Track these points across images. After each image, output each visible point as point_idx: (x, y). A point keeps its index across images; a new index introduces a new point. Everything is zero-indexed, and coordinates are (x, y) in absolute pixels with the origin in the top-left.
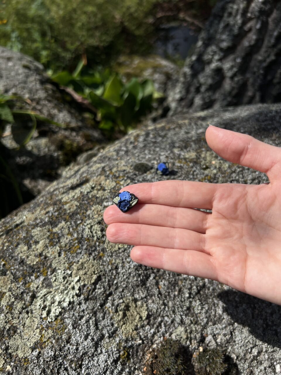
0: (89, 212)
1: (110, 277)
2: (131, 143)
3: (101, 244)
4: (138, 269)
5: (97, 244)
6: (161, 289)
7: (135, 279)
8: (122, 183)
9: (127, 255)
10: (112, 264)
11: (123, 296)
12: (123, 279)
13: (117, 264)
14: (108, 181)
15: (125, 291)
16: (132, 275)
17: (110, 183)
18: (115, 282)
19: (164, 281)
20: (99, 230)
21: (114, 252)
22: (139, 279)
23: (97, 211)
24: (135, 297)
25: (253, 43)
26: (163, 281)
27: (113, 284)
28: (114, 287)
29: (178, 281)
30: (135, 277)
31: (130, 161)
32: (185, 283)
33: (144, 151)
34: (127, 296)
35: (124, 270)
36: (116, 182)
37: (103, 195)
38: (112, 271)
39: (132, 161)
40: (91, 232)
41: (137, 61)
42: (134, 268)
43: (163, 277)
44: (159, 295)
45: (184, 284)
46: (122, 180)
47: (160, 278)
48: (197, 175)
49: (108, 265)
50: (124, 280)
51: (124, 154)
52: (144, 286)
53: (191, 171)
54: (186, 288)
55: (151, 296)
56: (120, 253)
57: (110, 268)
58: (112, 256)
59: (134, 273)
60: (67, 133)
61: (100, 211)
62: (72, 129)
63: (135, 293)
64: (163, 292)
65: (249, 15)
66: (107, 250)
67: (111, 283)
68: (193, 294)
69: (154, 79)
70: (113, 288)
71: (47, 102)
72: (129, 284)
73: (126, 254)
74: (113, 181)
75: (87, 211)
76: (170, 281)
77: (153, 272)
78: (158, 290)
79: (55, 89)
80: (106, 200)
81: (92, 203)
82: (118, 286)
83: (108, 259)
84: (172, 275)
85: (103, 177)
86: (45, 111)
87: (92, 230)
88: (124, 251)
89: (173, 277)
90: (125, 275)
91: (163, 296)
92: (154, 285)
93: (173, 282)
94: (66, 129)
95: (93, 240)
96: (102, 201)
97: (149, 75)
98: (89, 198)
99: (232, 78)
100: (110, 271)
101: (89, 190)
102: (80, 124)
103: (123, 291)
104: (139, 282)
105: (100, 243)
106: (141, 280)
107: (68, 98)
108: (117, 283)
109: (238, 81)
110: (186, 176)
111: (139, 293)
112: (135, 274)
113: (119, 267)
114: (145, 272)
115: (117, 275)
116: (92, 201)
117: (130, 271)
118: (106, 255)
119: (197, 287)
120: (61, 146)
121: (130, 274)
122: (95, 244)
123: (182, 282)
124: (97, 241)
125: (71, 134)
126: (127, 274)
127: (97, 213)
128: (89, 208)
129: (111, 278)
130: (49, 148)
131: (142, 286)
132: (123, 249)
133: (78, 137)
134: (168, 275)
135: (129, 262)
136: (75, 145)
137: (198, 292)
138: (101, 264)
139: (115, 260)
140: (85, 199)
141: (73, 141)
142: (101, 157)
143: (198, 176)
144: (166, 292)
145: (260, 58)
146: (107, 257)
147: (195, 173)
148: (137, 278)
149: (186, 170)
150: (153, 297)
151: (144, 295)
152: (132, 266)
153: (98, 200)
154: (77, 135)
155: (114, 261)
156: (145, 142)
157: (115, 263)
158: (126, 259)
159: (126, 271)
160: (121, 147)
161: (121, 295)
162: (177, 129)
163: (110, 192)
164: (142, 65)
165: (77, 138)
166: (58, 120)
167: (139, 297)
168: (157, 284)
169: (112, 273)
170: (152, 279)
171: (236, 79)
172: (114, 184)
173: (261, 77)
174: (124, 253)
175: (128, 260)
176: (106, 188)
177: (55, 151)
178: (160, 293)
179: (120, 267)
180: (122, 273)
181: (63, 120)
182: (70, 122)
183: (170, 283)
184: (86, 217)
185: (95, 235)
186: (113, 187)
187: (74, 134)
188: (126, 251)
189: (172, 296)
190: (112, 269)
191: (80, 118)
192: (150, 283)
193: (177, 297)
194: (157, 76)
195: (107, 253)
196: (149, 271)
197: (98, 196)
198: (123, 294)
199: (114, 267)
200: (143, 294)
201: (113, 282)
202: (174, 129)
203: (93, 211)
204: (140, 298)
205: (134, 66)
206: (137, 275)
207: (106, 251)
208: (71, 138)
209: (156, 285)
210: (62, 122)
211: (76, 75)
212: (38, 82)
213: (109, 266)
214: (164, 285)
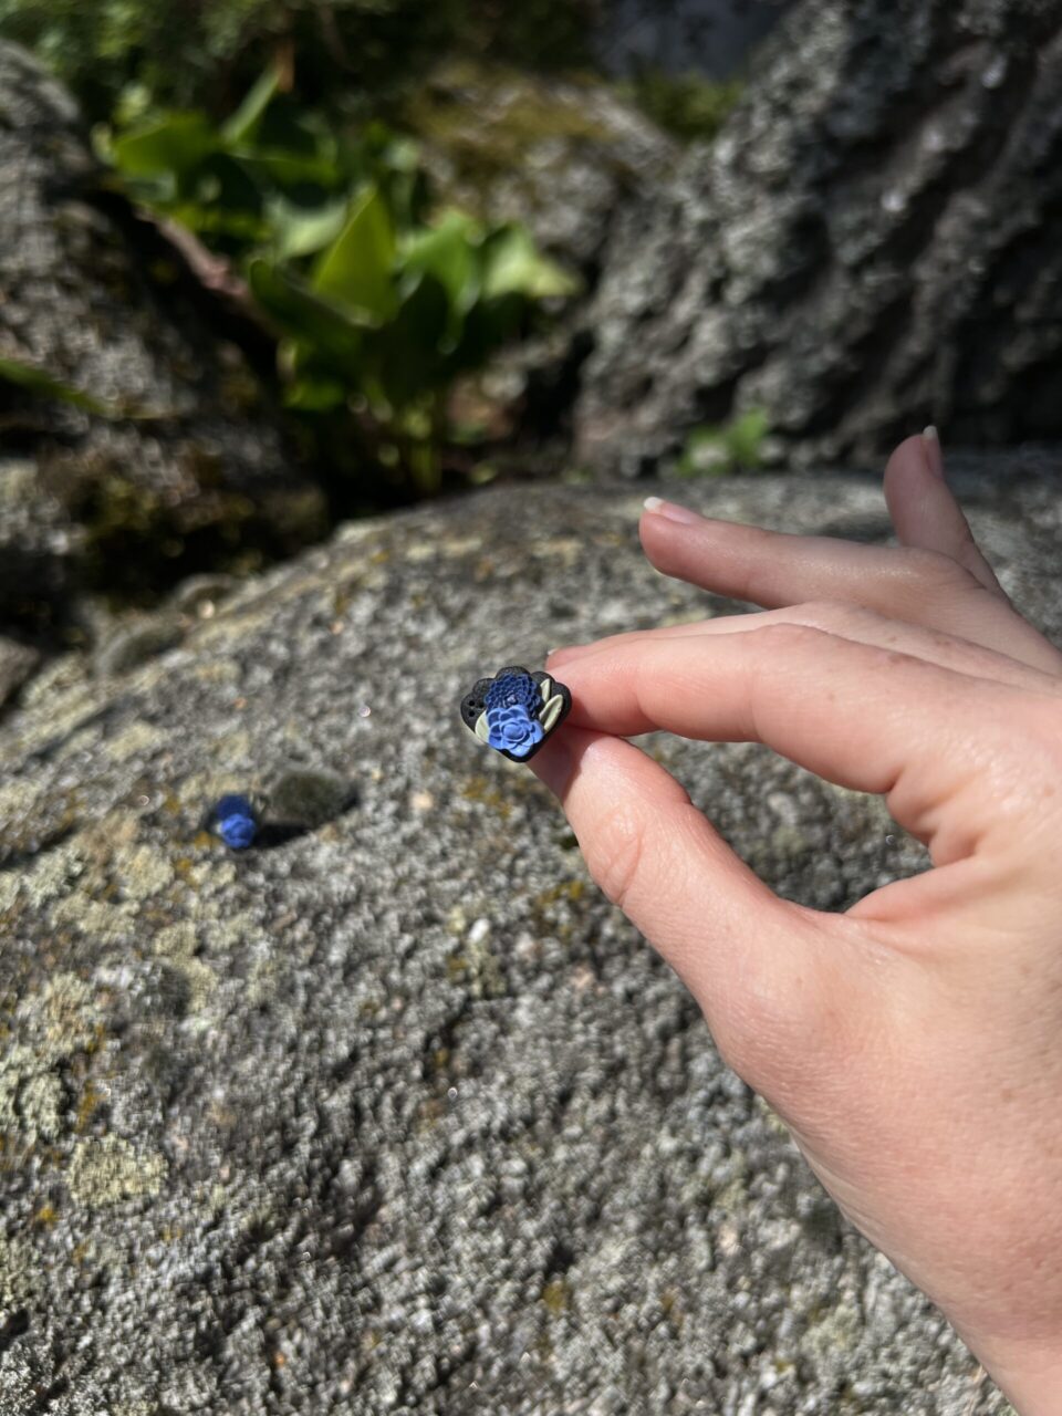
0: (27, 1008)
1: (65, 1318)
2: (318, 622)
3: (53, 1168)
4: (192, 1293)
5: (37, 1163)
6: (283, 1371)
7: (174, 1333)
8: (198, 874)
9: (152, 1233)
10: (85, 1265)
11: (113, 1397)
12: (119, 1332)
13: (105, 1268)
14: (145, 850)
15: (122, 1378)
16: (161, 1315)
17: (152, 865)
18: (86, 1340)
19: (303, 1338)
20: (52, 1106)
21: (101, 1207)
22: (191, 1334)
23: (64, 1008)
24: (165, 1401)
25: (960, 142)
26: (298, 1337)
27: (73, 1350)
28: (79, 1363)
29: (363, 1332)
30: (176, 1324)
31: (278, 737)
32: (390, 1342)
33: (351, 690)
34: (129, 1399)
35: (130, 1295)
36: (174, 863)
37: (107, 928)
38: (77, 1295)
39: (282, 744)
40: (18, 1109)
41: (513, 96)
42: (172, 1289)
43: (297, 1319)
44: (272, 1396)
45: (383, 1347)
46: (206, 857)
47: (284, 1324)
48: (527, 872)
49: (68, 1264)
50: (125, 1337)
51: (270, 684)
52: (209, 1360)
53: (506, 849)
54: (392, 1367)
55: (238, 1397)
56: (123, 1215)
57: (70, 1282)
58: (87, 1227)
59: (172, 1310)
60: (122, 446)
61: (78, 1007)
62: (150, 430)
63: (164, 1385)
64: (289, 1383)
65: (964, 21)
66: (75, 1196)
67: (66, 1343)
68: (415, 1388)
69: (566, 187)
70: (71, 1368)
71: (54, 293)
72: (144, 1354)
73: (147, 1224)
74: (163, 856)
75: (21, 993)
76: (328, 1337)
77: (258, 1301)
78: (267, 1373)
79: (104, 225)
80: (109, 958)
81: (50, 959)
82: (95, 1356)
83: (69, 1239)
84: (341, 1312)
85: (129, 826)
86: (41, 336)
87: (23, 1100)
88: (141, 1212)
89: (342, 1321)
90: (131, 1317)
91: (287, 1396)
92: (252, 1354)
93: (339, 1340)
94: (120, 426)
95: (21, 1143)
96: (96, 955)
97: (547, 169)
98: (45, 933)
99: (856, 271)
100: (70, 1293)
101: (52, 890)
102: (187, 403)
103: (114, 1377)
104: (190, 1346)
105: (47, 1160)
106: (199, 1335)
107: (162, 271)
108: (92, 1346)
109: (879, 288)
110: (482, 873)
111: (182, 1386)
112: (177, 1315)
113: (109, 1279)
114: (223, 1304)
115: (99, 1313)
116: (55, 948)
117: (154, 1298)
118: (64, 1221)
119: (438, 1360)
120: (85, 506)
121: (153, 1311)
122: (28, 1162)
123: (378, 1341)
124: (36, 1150)
125: (138, 453)
126: (139, 1313)
127: (62, 1015)
128: (33, 982)
129: (70, 1323)
130: (33, 507)
131: (200, 1360)
132: (139, 1204)
133: (168, 465)
134: (320, 1313)
135: (156, 1264)
136: (148, 503)
137: (442, 1378)
138: (35, 1257)
139: (99, 1250)
140: (32, 929)
141: (143, 484)
142: (173, 675)
143: (532, 879)
144: (300, 1383)
145: (978, 210)
146: (67, 1229)
147: (521, 864)
148: (181, 1330)
149: (491, 838)
150: (244, 1403)
151: (205, 1396)
152: (166, 1282)
153: (80, 951)
154: (168, 455)
155: (91, 1254)
156: (377, 631)
157: (94, 1262)
158: (144, 1247)
159: (138, 1298)
160: (267, 637)
161: (106, 1394)
162: (520, 588)
163: (137, 916)
164: (526, 116)
165: (162, 471)
166: (95, 381)
167: (182, 1404)
168: (269, 1347)
169: (77, 1307)
170: (251, 1330)
171: (870, 279)
172: (164, 872)
173: (971, 290)
174: (142, 1220)
175: (153, 1252)
176: (127, 891)
177: (58, 524)
178: (275, 1385)
179: (114, 1280)
180: (120, 1308)
181: (116, 382)
182: (144, 397)
183: (324, 1344)
184: (10, 1028)
185: (30, 1122)
186: (157, 887)
187: (154, 450)
188: (149, 1214)
189: (325, 1397)
190: (79, 1287)
191: (195, 374)
192: (238, 1345)
193: (344, 1404)
194: (579, 177)
195: (70, 1211)
196: (241, 1297)
197: (82, 926)
198: (112, 1389)
199: (89, 1278)
200: (202, 1389)
201: (78, 1339)
202: (508, 582)
203: (48, 1003)
204: (186, 1407)
205: (495, 116)
206: (183, 1316)
207: (69, 1199)
208: (137, 470)
209: (260, 1354)
210: (111, 393)
211: (237, 131)
212: (31, 193)
213: (71, 1270)
214: (299, 1351)
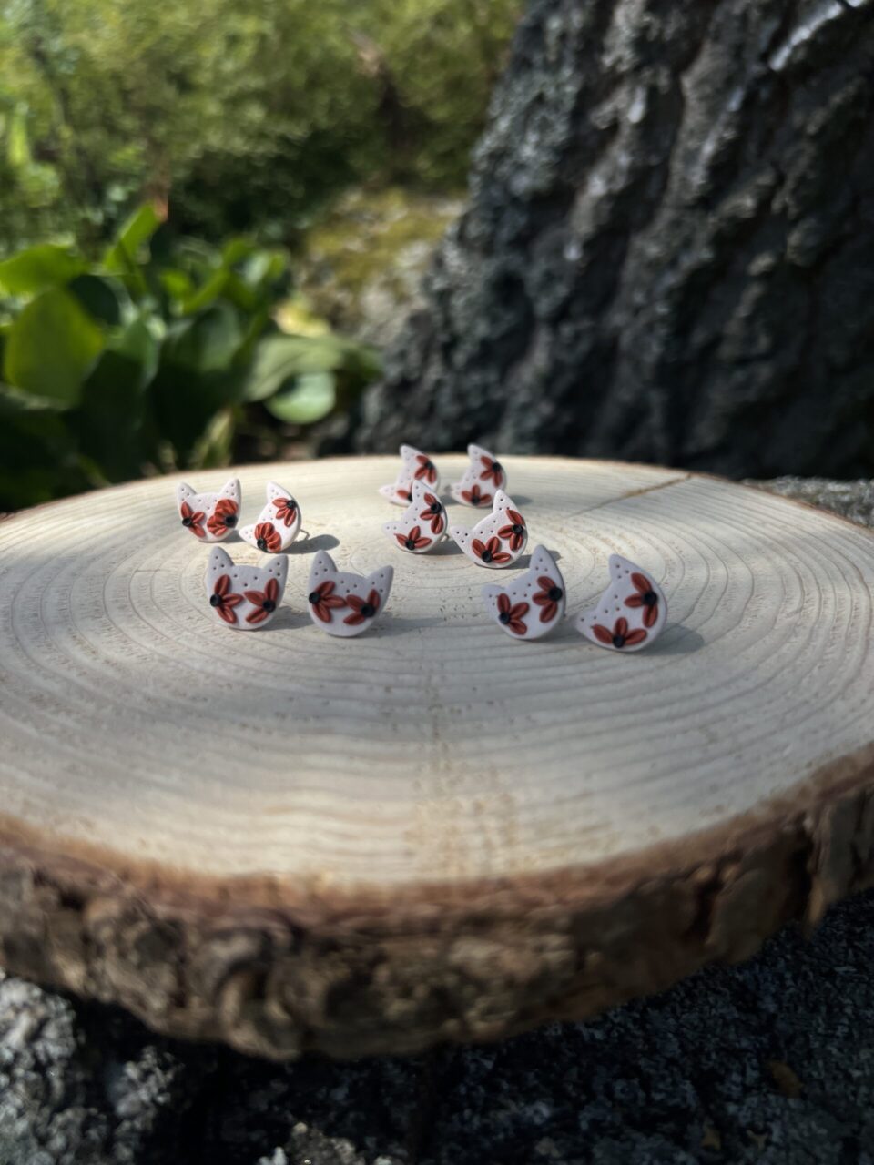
25: (620, 184)
65: (607, 60)
99: (554, 322)
145: (653, 250)
